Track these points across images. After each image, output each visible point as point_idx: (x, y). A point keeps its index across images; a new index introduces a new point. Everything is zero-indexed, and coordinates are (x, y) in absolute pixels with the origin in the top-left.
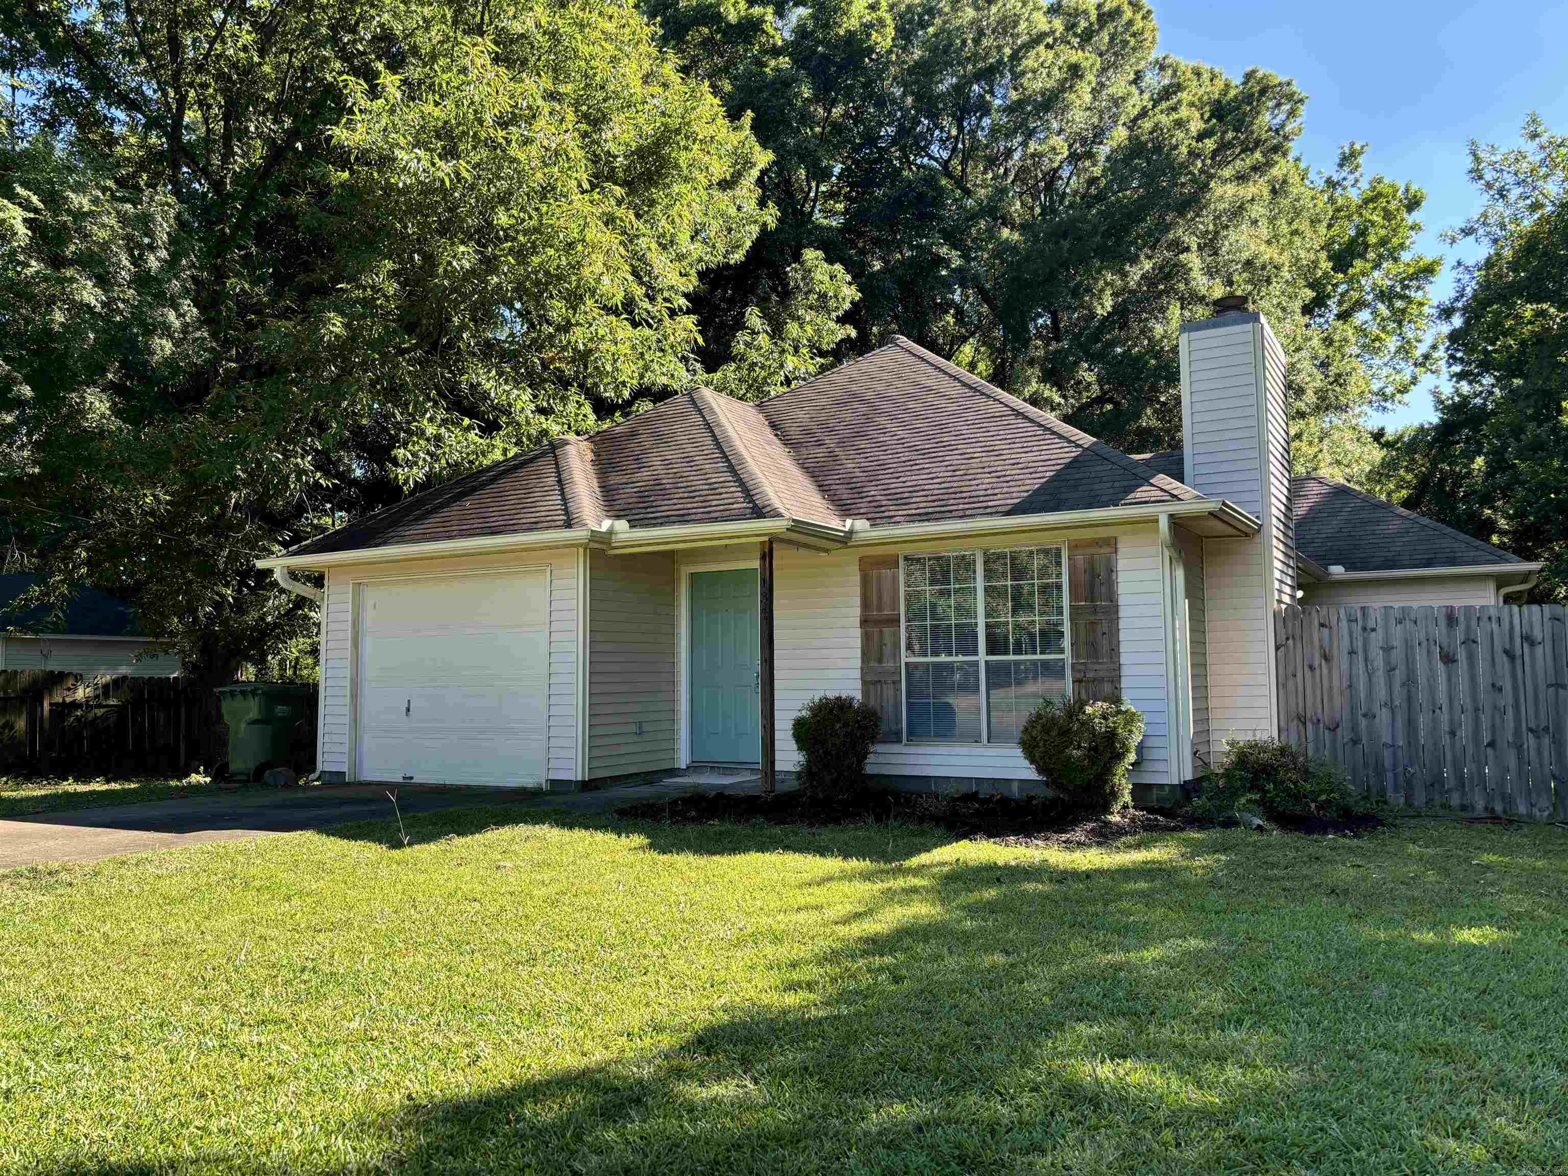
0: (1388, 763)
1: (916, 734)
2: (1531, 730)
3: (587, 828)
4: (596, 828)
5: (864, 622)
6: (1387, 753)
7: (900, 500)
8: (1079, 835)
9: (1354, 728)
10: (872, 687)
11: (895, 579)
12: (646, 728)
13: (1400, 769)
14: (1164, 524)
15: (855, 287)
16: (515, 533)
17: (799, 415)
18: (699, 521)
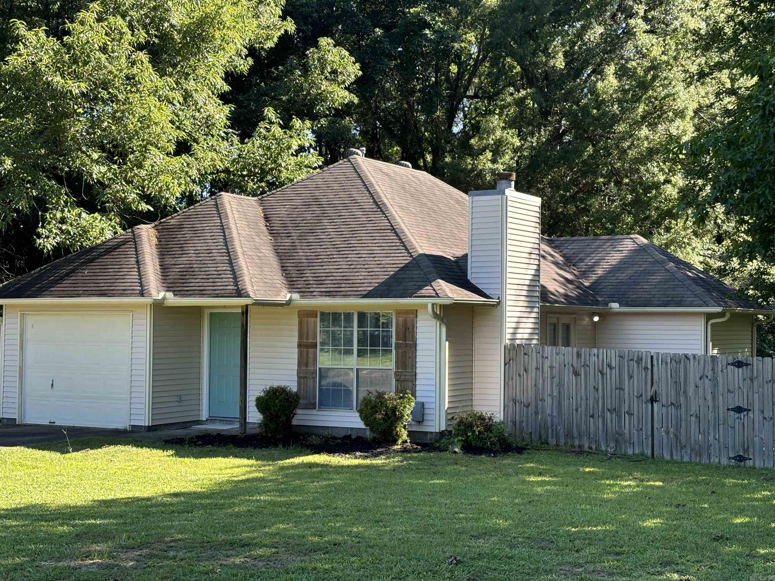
0: (549, 425)
1: (323, 405)
2: (608, 410)
3: (149, 448)
4: (153, 448)
5: (300, 345)
6: (549, 419)
7: (319, 281)
8: (370, 454)
9: (536, 407)
10: (302, 380)
11: (315, 323)
12: (183, 398)
13: (555, 427)
14: (431, 307)
15: (357, 65)
16: (113, 295)
17: (283, 211)
18: (210, 296)
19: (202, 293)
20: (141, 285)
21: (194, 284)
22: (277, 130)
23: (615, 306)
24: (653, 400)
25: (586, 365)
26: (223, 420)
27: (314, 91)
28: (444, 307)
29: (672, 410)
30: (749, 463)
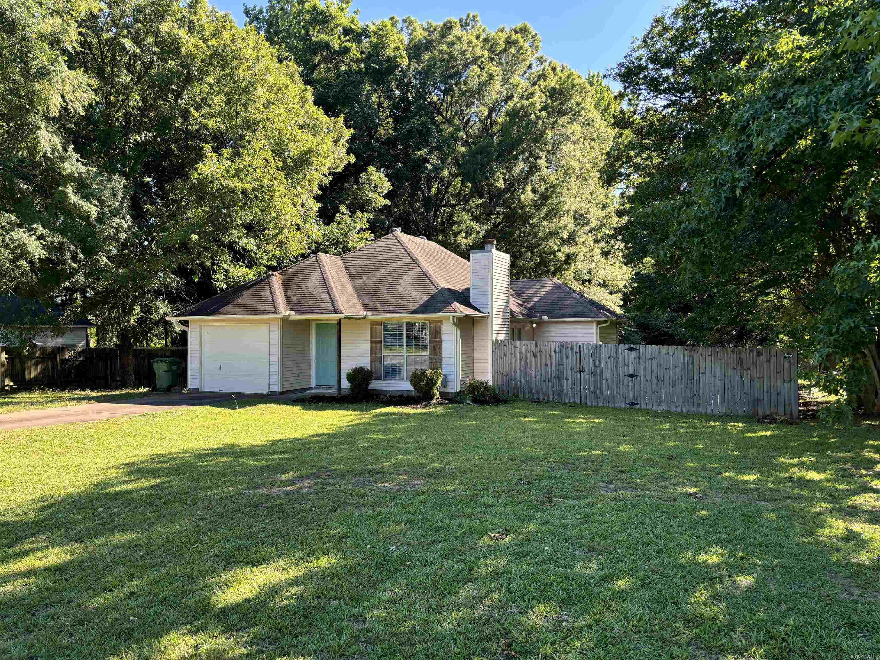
0: (519, 386)
1: (386, 377)
2: (554, 377)
5: (371, 342)
6: (519, 383)
7: (382, 304)
8: (419, 406)
9: (512, 376)
10: (373, 363)
11: (380, 329)
12: (301, 375)
13: (522, 387)
14: (451, 319)
15: (390, 183)
16: (258, 314)
17: (356, 264)
18: (317, 313)
19: (312, 312)
20: (275, 307)
21: (307, 306)
22: (347, 218)
23: (545, 318)
24: (581, 371)
25: (541, 351)
26: (326, 387)
27: (364, 198)
28: (459, 318)
29: (592, 377)
30: (638, 406)
